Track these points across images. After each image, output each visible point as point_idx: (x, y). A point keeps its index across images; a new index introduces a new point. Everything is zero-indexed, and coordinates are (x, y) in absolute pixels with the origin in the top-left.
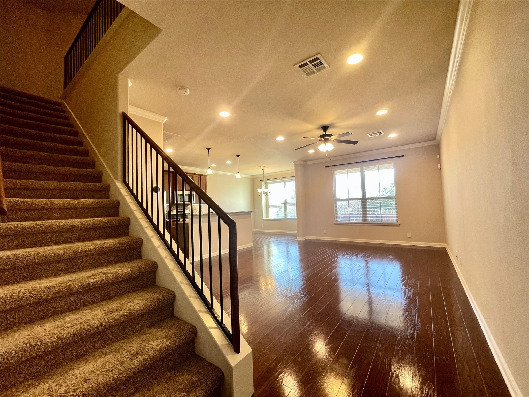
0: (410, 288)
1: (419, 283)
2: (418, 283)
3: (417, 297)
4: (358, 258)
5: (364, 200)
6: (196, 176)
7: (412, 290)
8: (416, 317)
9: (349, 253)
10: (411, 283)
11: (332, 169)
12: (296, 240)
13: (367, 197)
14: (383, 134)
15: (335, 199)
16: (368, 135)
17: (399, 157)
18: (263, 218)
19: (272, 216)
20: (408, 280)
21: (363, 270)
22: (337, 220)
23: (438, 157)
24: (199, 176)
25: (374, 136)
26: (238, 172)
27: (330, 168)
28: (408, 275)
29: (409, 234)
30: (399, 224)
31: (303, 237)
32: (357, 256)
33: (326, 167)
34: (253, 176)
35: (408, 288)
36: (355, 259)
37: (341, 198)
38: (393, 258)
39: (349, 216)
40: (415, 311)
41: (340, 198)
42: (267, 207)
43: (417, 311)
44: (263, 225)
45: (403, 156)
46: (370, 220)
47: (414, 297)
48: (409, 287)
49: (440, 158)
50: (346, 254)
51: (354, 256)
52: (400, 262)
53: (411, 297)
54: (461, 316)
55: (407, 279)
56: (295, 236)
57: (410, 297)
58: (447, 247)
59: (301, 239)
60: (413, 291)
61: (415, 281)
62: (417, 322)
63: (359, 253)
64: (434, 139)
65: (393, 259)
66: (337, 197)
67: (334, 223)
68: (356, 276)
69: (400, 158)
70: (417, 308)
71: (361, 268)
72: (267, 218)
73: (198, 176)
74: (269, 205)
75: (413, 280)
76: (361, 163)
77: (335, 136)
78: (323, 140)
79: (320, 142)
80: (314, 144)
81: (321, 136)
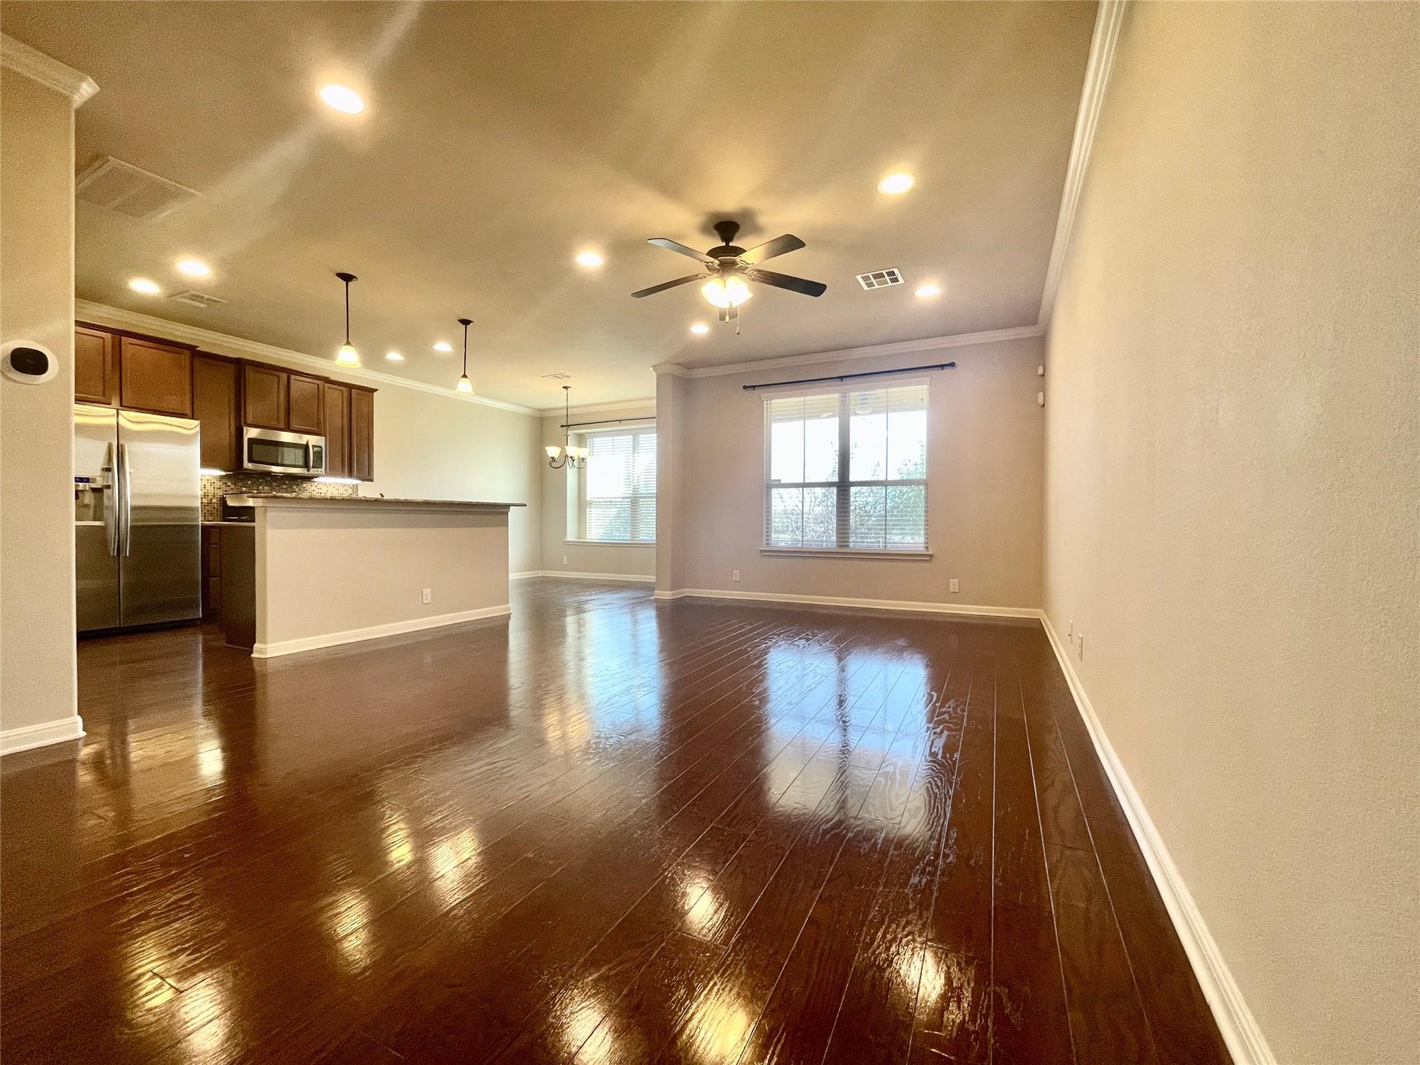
0: (941, 727)
1: (966, 713)
2: (964, 711)
3: (955, 756)
4: (809, 645)
5: (843, 485)
6: (331, 386)
7: (946, 733)
8: (946, 823)
9: (786, 632)
10: (944, 713)
11: (762, 395)
12: (653, 598)
13: (851, 479)
14: (901, 281)
15: (767, 484)
16: (859, 278)
17: (942, 366)
18: (568, 539)
19: (595, 533)
20: (937, 704)
21: (813, 678)
22: (768, 544)
23: (1040, 371)
24: (345, 389)
25: (877, 287)
26: (465, 376)
27: (757, 391)
28: (939, 692)
29: (954, 584)
30: (931, 556)
31: (671, 590)
32: (808, 640)
33: (745, 387)
34: (541, 410)
35: (934, 728)
36: (799, 646)
37: (782, 482)
38: (904, 644)
39: (802, 533)
40: (945, 802)
41: (780, 480)
42: (582, 505)
43: (949, 802)
44: (565, 558)
45: (952, 365)
46: (855, 543)
47: (948, 756)
48: (939, 723)
49: (1043, 375)
50: (779, 635)
51: (800, 639)
52: (923, 654)
53: (939, 757)
54: (1079, 814)
55: (934, 699)
56: (649, 588)
57: (937, 754)
58: (1045, 617)
59: (666, 595)
60: (948, 736)
61: (957, 706)
62: (947, 840)
63: (816, 631)
64: (1034, 321)
65: (904, 647)
66: (772, 478)
67: (762, 551)
68: (789, 694)
69: (945, 370)
70: (951, 793)
71: (812, 671)
72: (579, 538)
73: (341, 388)
74: (588, 499)
75: (952, 703)
76: (842, 381)
77: (754, 252)
78: (718, 267)
79: (710, 273)
80: (691, 281)
81: (713, 253)
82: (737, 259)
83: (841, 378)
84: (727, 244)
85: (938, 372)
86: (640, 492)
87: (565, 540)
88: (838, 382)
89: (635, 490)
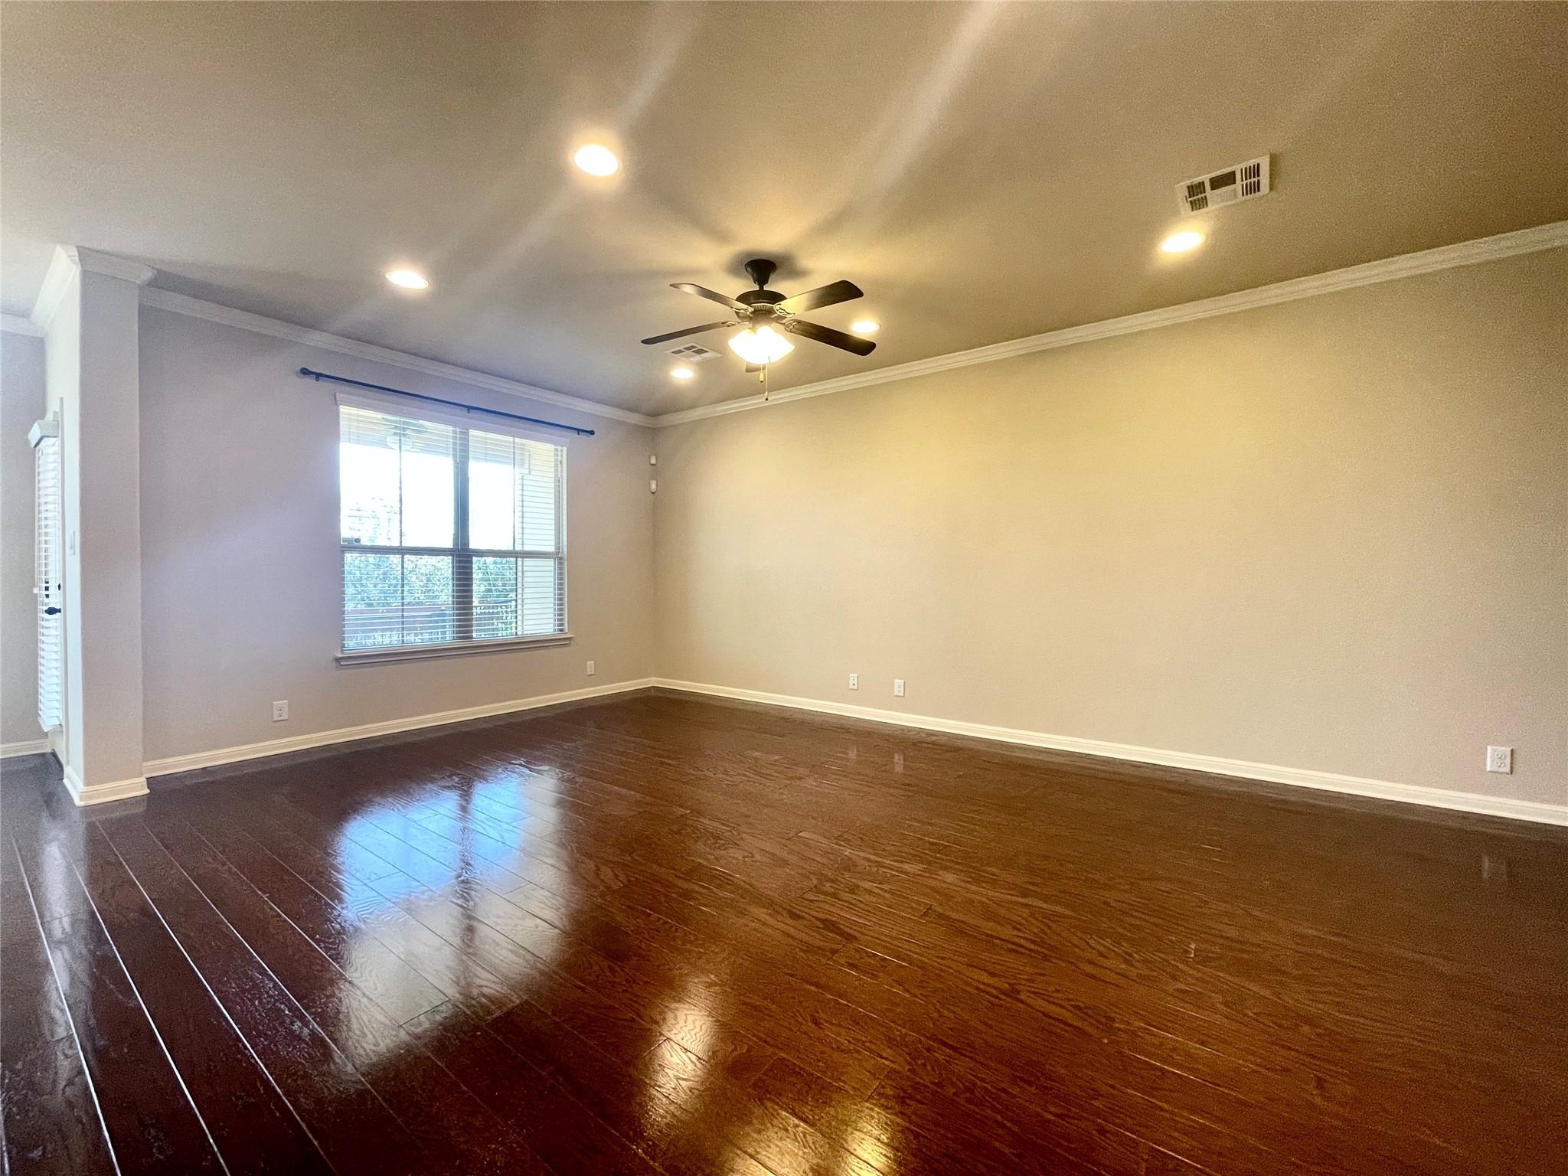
5: (464, 554)
13: (472, 546)
17: (579, 431)
23: (653, 461)
27: (323, 382)
30: (571, 639)
37: (352, 542)
39: (403, 611)
45: (592, 433)
49: (656, 465)
67: (339, 659)
69: (583, 437)
76: (468, 412)
77: (796, 300)
78: (751, 315)
79: (740, 321)
80: (714, 328)
81: (743, 298)
82: (776, 307)
84: (761, 288)
85: (574, 434)
88: (465, 412)
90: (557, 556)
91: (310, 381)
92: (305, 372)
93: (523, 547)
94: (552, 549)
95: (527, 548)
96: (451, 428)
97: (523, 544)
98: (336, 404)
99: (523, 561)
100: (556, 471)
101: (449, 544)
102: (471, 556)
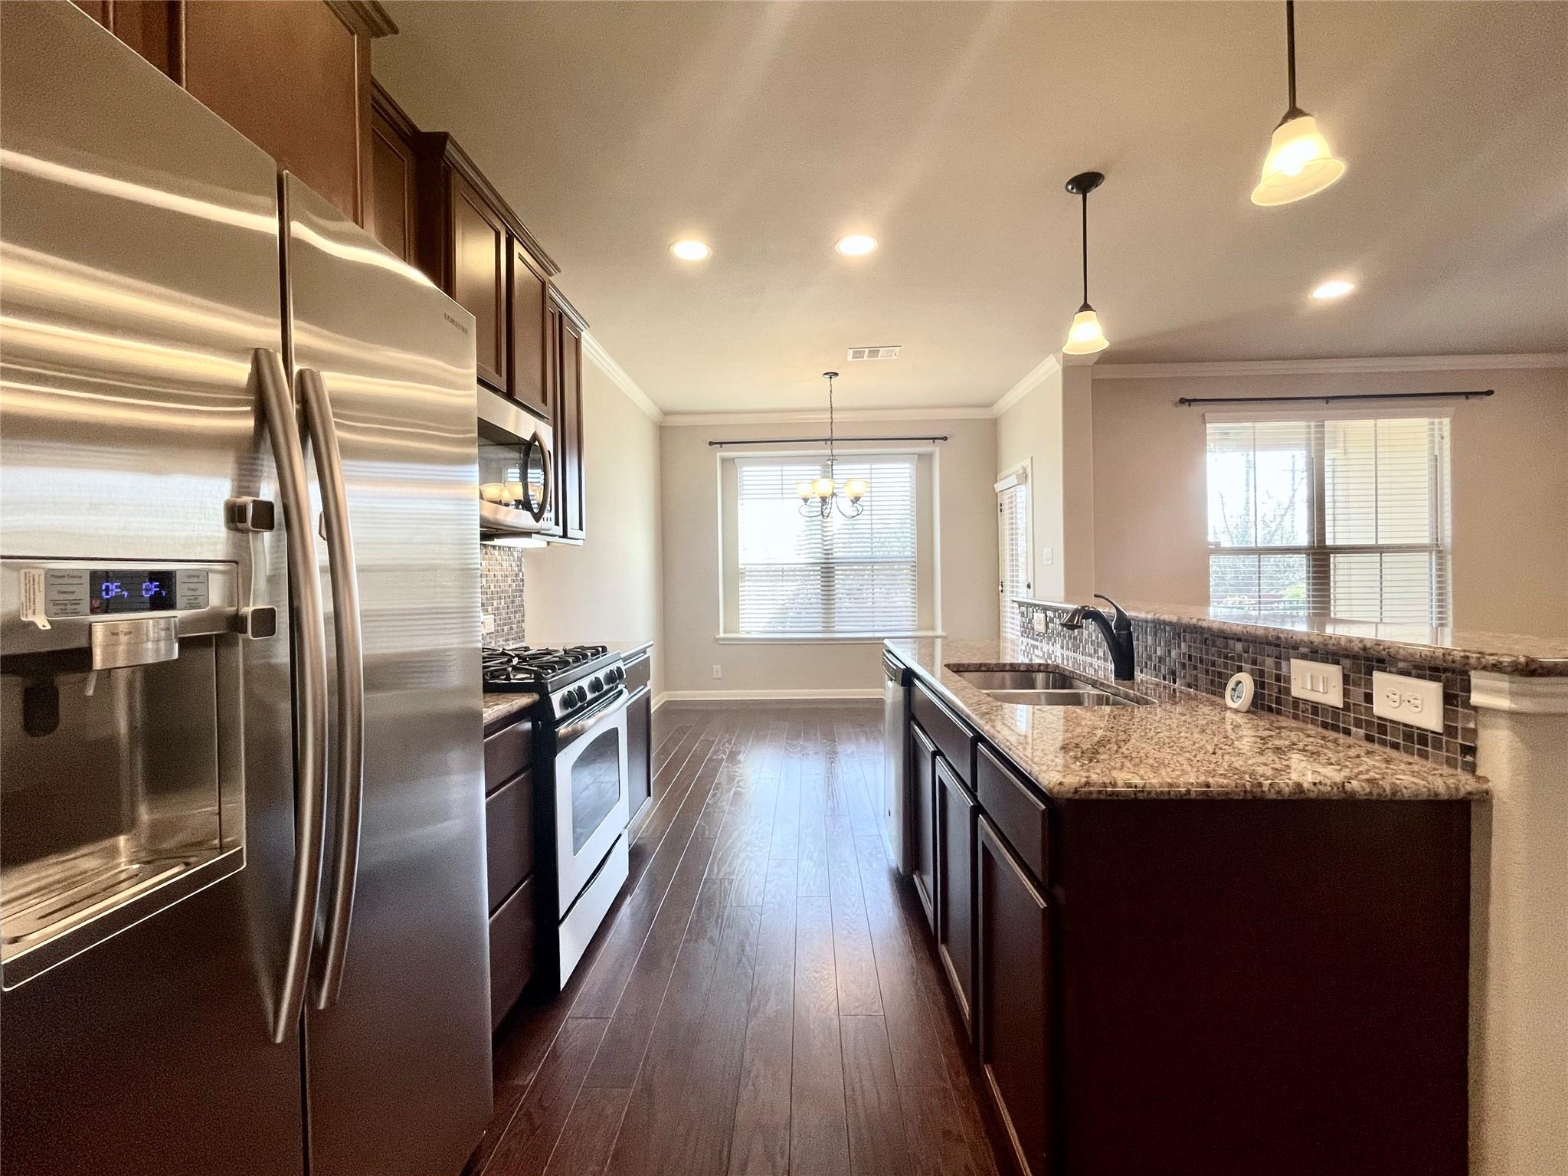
5: (1318, 553)
13: (1329, 543)
15: (1202, 548)
17: (1468, 395)
27: (1199, 407)
34: (665, 414)
37: (1223, 545)
41: (1219, 543)
66: (1209, 539)
69: (1476, 400)
76: (1327, 403)
83: (1327, 399)
85: (1462, 400)
86: (835, 555)
87: (717, 637)
88: (1323, 403)
89: (828, 553)
90: (1436, 549)
91: (1185, 407)
92: (1183, 401)
93: (1334, 542)
94: (1425, 539)
95: (1339, 543)
96: (1303, 423)
97: (1334, 539)
98: (1205, 424)
99: (1335, 557)
100: (1432, 448)
101: (1303, 539)
102: (1328, 555)
